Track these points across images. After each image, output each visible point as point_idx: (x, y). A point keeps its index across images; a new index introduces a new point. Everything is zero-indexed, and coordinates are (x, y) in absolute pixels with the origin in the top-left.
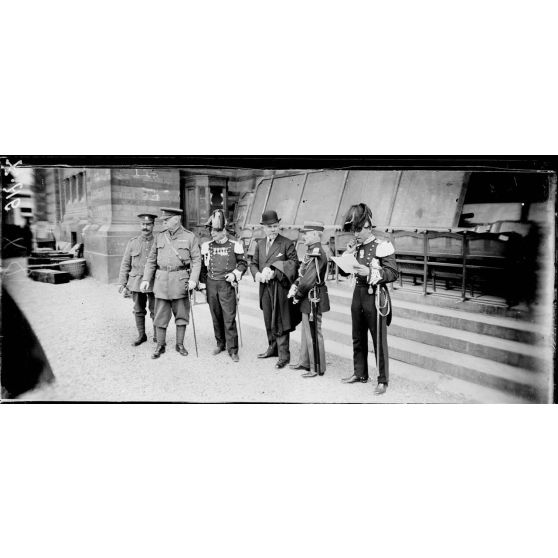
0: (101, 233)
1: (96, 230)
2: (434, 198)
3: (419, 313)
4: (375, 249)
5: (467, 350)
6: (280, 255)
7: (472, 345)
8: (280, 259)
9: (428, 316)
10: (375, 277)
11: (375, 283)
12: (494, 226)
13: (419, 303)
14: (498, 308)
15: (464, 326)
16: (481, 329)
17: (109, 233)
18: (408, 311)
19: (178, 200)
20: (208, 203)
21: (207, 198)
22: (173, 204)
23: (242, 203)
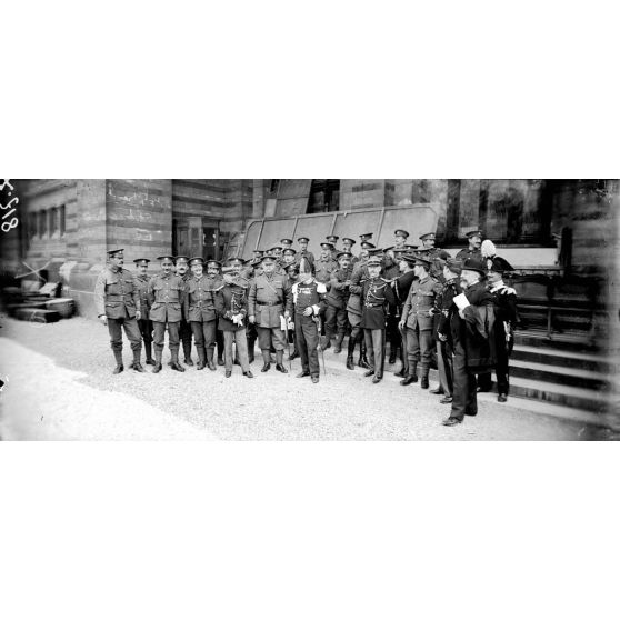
0: (93, 272)
19: (170, 239)
20: (201, 244)
21: (200, 239)
22: (165, 244)
23: (232, 244)
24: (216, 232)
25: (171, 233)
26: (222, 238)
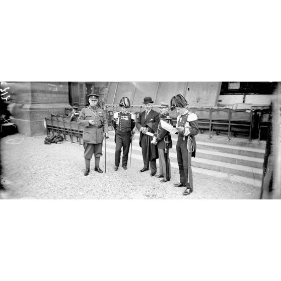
0: (25, 109)
1: (21, 107)
2: (205, 92)
3: (210, 146)
4: (187, 118)
5: (236, 162)
6: (152, 120)
7: (239, 160)
8: (151, 121)
9: (214, 148)
10: (187, 132)
11: (187, 135)
12: (235, 106)
13: (207, 142)
14: (245, 143)
15: (232, 151)
16: (240, 153)
17: (31, 109)
18: (204, 146)
19: (67, 90)
20: (85, 93)
21: (84, 90)
22: (65, 93)
23: (101, 93)
24: (93, 86)
25: (68, 87)
26: (96, 90)
